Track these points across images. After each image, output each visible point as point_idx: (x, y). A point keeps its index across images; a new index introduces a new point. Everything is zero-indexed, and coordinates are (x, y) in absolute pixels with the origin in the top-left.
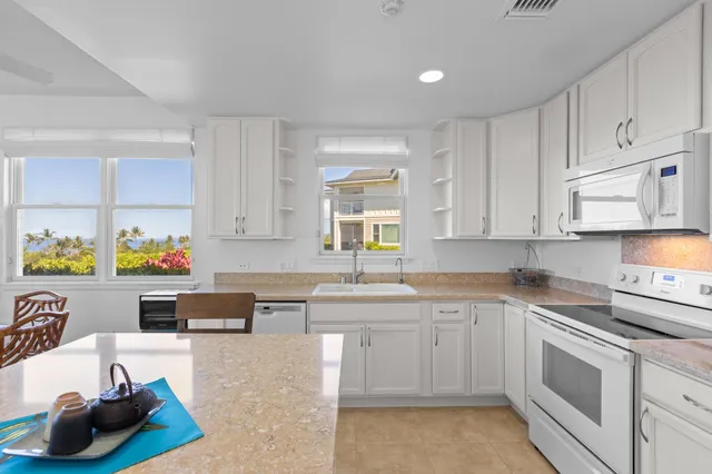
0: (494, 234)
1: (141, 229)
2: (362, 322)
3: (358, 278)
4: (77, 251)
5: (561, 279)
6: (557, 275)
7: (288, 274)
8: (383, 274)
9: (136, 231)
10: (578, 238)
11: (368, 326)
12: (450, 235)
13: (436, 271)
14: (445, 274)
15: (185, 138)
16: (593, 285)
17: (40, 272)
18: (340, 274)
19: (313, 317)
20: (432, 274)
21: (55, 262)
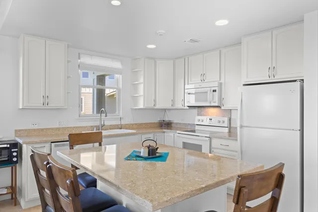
0: (157, 107)
3: (102, 128)
5: (177, 124)
6: (175, 122)
10: (188, 108)
12: (142, 107)
13: (132, 122)
14: (136, 124)
16: (189, 124)
20: (131, 124)
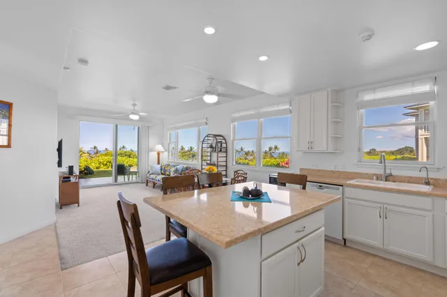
1: (279, 147)
2: (380, 203)
3: (388, 178)
4: (251, 158)
7: (339, 172)
8: (411, 177)
9: (276, 148)
11: (385, 206)
15: (287, 107)
17: (240, 164)
18: (375, 174)
19: (346, 195)
21: (244, 161)
